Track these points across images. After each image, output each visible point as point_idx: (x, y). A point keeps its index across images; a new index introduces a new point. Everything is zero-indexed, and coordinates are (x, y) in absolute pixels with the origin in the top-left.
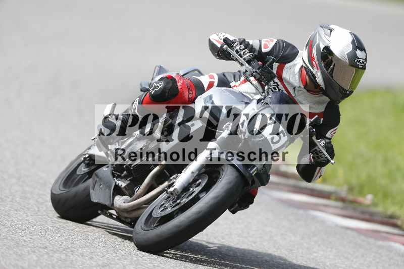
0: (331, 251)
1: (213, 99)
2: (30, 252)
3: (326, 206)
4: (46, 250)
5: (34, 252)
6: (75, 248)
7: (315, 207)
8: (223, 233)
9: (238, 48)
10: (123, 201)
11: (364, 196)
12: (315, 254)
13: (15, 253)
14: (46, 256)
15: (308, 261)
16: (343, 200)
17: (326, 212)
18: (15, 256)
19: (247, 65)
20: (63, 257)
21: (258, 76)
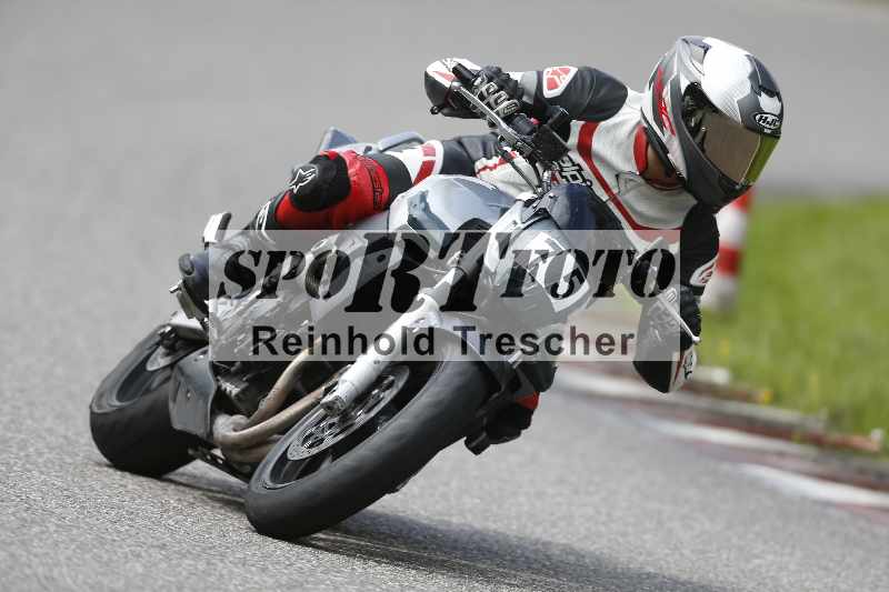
0: (791, 554)
1: (428, 200)
2: (130, 556)
3: (781, 454)
4: (163, 552)
5: (139, 556)
6: (228, 548)
7: (759, 457)
8: (552, 514)
9: (483, 89)
10: (232, 426)
11: (865, 432)
12: (757, 561)
13: (97, 558)
14: (164, 565)
15: (741, 575)
16: (817, 441)
17: (780, 468)
18: (96, 565)
19: (504, 125)
20: (201, 566)
21: (528, 150)
